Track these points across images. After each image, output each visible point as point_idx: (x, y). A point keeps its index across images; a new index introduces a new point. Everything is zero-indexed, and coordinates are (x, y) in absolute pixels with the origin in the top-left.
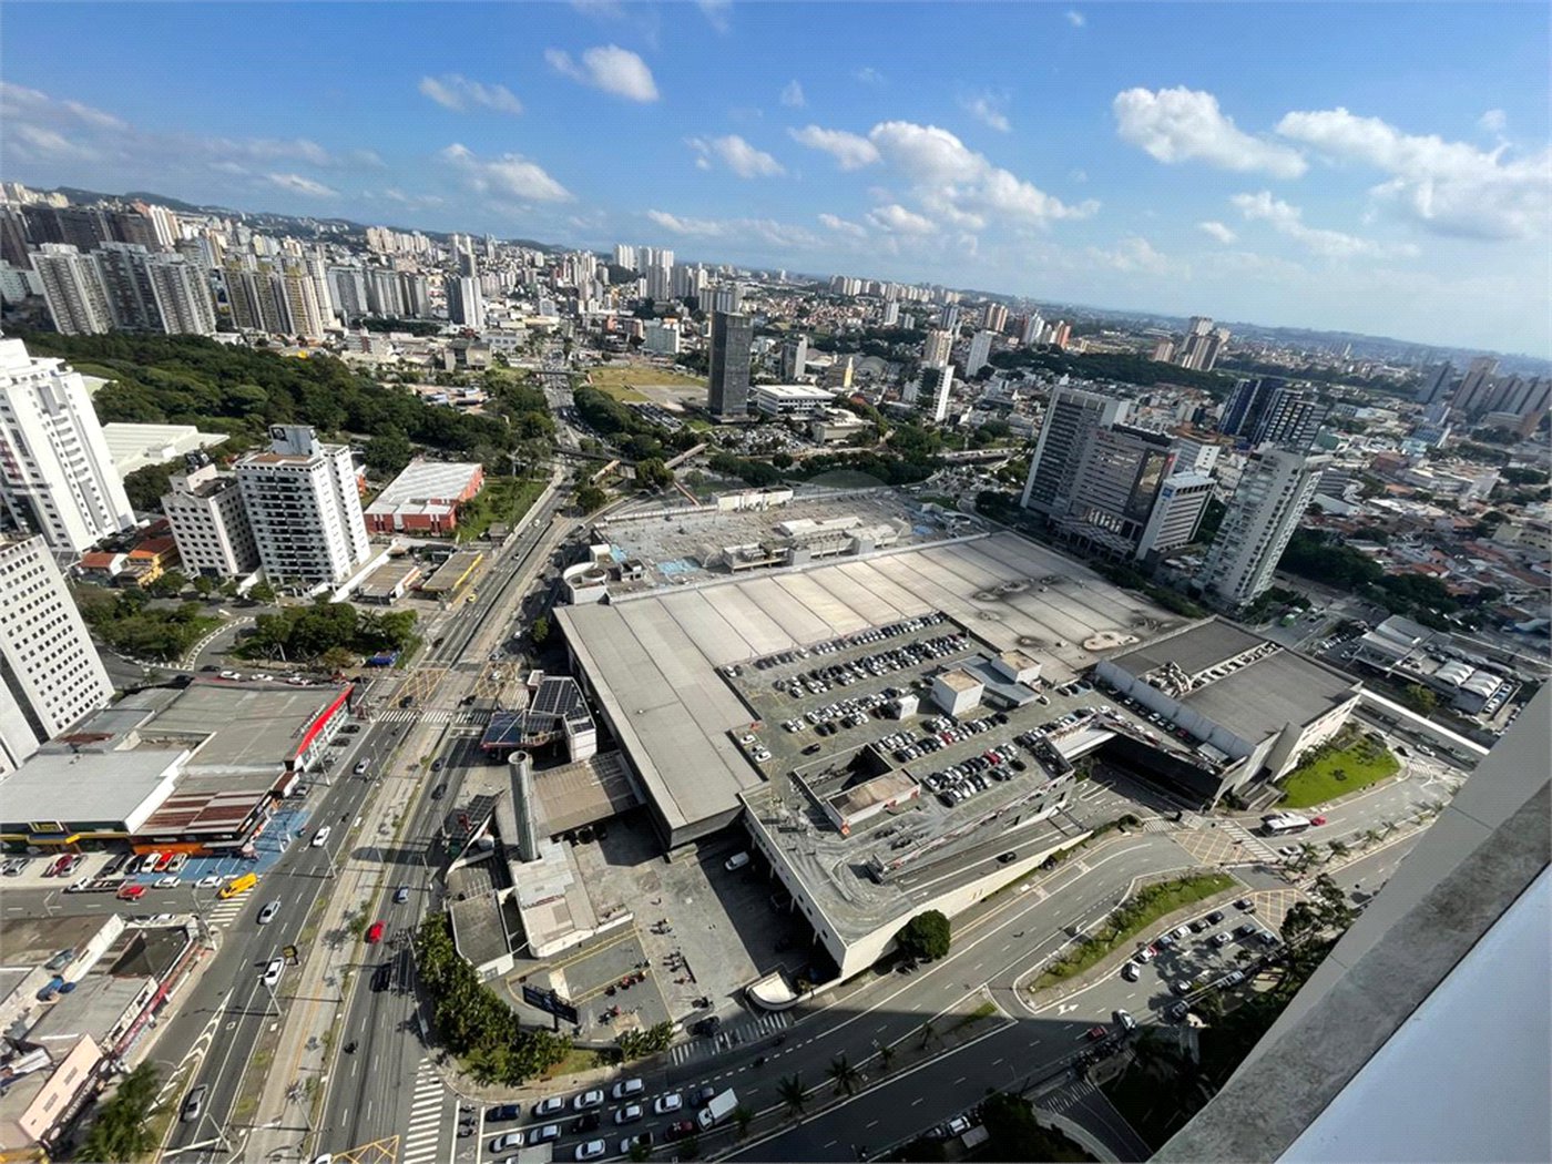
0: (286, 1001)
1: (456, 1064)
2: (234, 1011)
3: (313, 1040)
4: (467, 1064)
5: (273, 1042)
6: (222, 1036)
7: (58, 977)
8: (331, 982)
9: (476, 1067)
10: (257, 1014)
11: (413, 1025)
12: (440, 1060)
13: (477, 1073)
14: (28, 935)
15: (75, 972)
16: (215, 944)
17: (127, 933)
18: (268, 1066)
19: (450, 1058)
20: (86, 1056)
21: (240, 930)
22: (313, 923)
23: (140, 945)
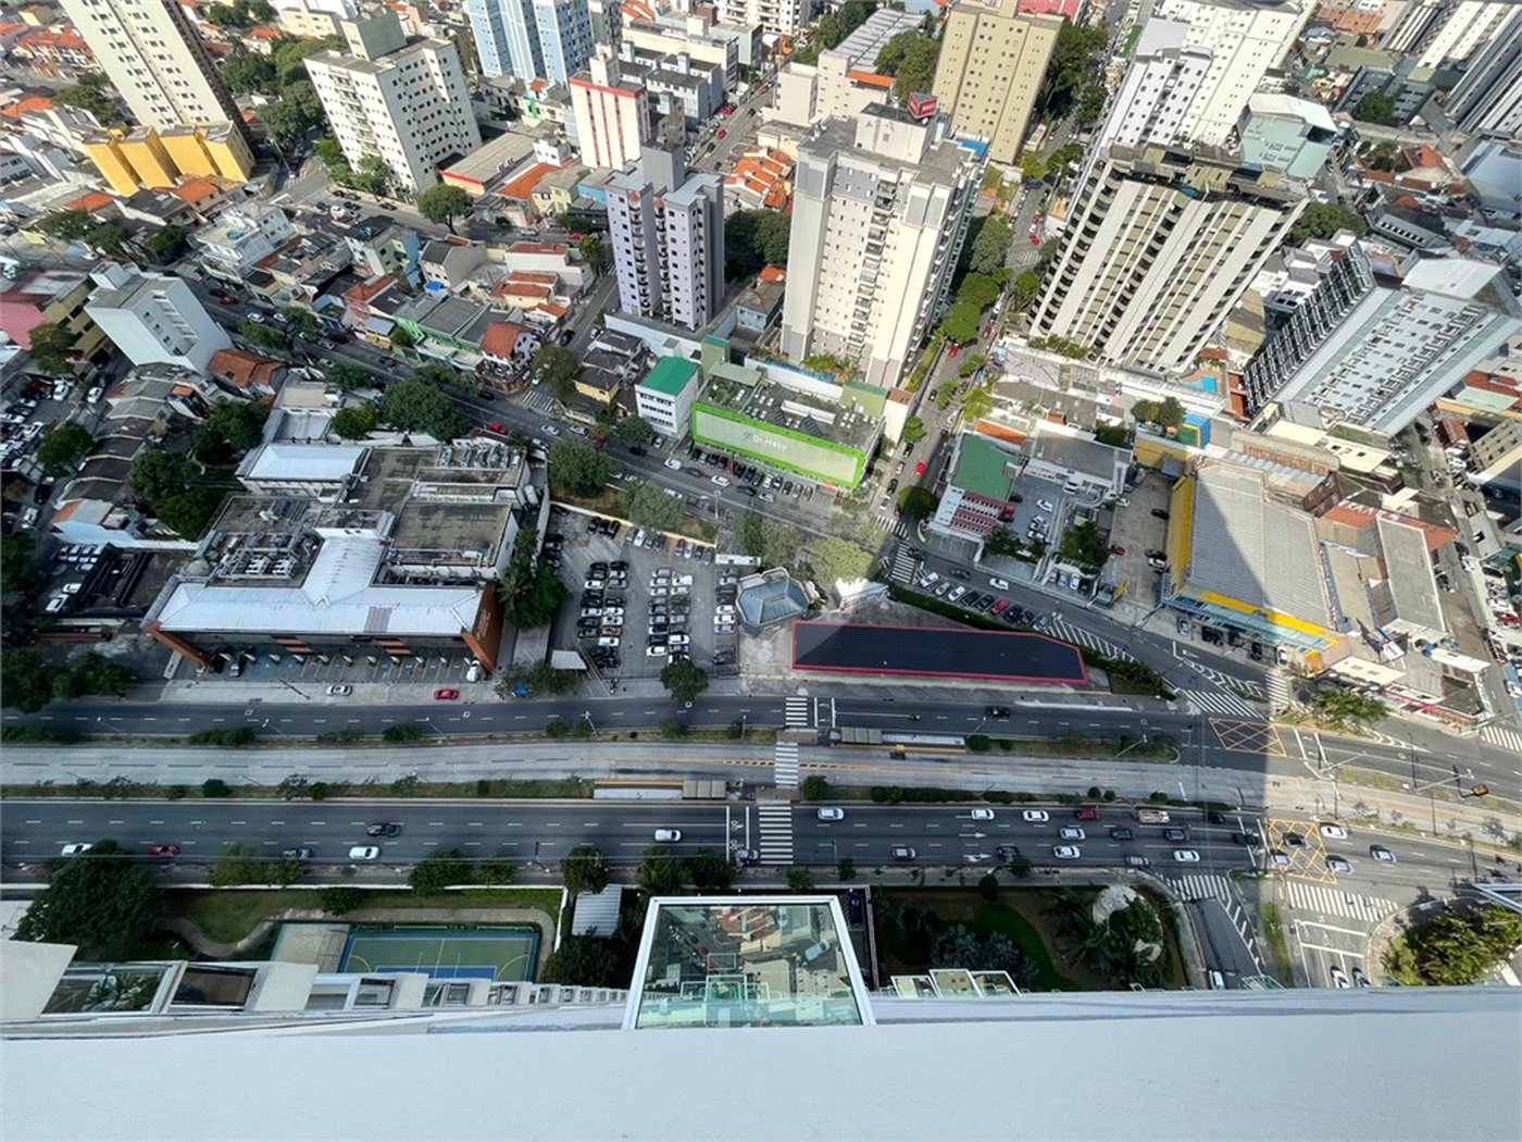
0: (1429, 793)
1: (1397, 935)
2: (1414, 756)
3: (1400, 815)
4: (1398, 948)
5: (1396, 788)
6: (1394, 752)
7: (1435, 646)
8: (1452, 826)
9: (1397, 953)
10: (1415, 773)
11: (1425, 898)
12: (1397, 920)
13: (1392, 955)
14: (1461, 620)
15: (1439, 655)
16: (1467, 733)
17: (1470, 675)
18: (1376, 786)
19: (1402, 931)
20: (1385, 676)
21: (1481, 749)
22: (1502, 806)
23: (1463, 685)
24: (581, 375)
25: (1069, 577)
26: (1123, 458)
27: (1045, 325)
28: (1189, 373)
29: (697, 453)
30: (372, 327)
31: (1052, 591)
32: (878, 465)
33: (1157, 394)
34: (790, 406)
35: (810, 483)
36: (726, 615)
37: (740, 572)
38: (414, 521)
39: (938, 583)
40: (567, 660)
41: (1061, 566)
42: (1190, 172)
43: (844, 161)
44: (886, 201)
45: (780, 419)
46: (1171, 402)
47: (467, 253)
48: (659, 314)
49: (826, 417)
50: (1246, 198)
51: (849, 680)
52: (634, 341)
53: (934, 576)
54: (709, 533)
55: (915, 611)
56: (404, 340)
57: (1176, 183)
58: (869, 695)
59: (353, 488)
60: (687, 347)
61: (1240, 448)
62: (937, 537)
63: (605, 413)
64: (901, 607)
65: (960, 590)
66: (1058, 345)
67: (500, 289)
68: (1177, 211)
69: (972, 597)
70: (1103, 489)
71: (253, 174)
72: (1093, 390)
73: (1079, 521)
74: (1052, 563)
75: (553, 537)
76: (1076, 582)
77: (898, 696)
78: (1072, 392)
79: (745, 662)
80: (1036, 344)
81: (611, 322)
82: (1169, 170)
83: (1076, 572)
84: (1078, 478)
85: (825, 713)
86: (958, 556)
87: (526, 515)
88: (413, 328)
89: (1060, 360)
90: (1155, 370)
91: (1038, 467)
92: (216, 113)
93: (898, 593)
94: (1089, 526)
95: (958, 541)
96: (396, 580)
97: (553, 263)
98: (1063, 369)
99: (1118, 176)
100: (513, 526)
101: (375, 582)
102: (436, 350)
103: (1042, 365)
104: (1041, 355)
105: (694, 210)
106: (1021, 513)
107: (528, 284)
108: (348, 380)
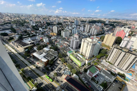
24: (65, 50)
25: (101, 88)
26: (114, 77)
27: (108, 60)
28: (127, 72)
29: (70, 58)
30: (56, 43)
31: (98, 89)
32: (84, 66)
33: (122, 72)
34: (78, 57)
35: (77, 64)
36: (63, 72)
37: (67, 69)
38: (49, 54)
39: (84, 80)
40: (50, 68)
41: (100, 86)
42: (123, 49)
43: (85, 40)
44: (88, 44)
45: (76, 58)
46: (124, 74)
47: (63, 41)
48: (72, 48)
49: (80, 59)
50: (131, 53)
51: (69, 84)
52: (70, 49)
53: (84, 79)
54: (67, 64)
55: (81, 81)
56: (57, 45)
57: (121, 50)
58: (70, 87)
59: (47, 51)
60: (73, 50)
61: (135, 85)
62: (87, 75)
63: (65, 53)
64: (79, 80)
65: (86, 82)
66: (109, 62)
67: (64, 44)
68: (121, 52)
69: (87, 83)
70: (110, 80)
71: (57, 35)
72: (112, 68)
73: (105, 82)
74: (99, 85)
75: (56, 60)
76: (102, 89)
77: (73, 89)
78: (109, 67)
79: (62, 77)
80: (106, 61)
81: (69, 47)
82: (120, 48)
83: (102, 88)
84: (107, 77)
85: (65, 86)
86: (88, 78)
87: (55, 57)
88: (58, 44)
89: (109, 64)
90: (122, 70)
91: (102, 73)
92: (57, 32)
93: (79, 78)
94: (106, 83)
95: (89, 77)
96: (45, 57)
97: (68, 43)
98: (109, 65)
99: (114, 48)
100: (54, 57)
101: (43, 57)
102: (58, 46)
103: (106, 63)
104: (107, 62)
105: (76, 41)
106: (98, 77)
107: (66, 44)
108: (52, 46)
